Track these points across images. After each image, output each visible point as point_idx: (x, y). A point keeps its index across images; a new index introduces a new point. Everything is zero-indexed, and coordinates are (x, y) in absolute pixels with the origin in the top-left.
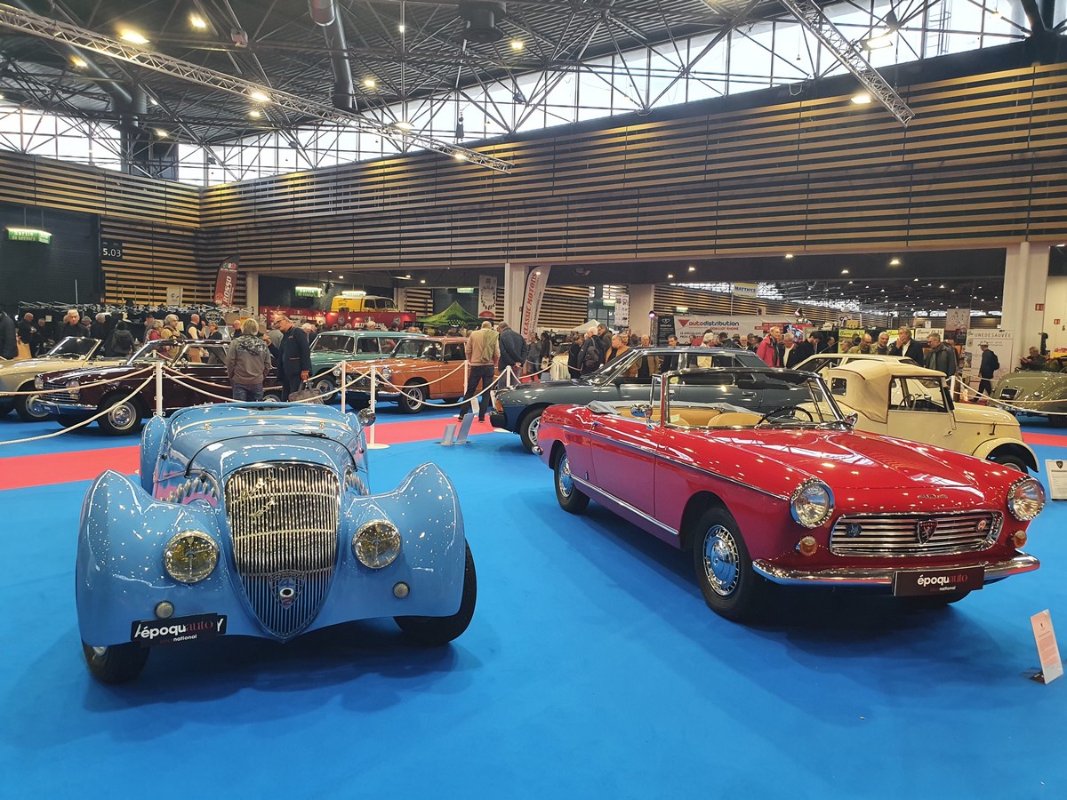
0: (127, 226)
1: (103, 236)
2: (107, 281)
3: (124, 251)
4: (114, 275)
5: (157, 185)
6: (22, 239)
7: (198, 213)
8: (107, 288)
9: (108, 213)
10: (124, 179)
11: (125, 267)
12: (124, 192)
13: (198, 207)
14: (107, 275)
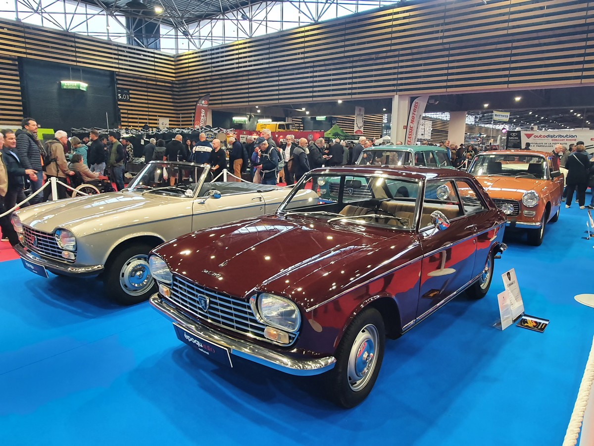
0: (132, 79)
1: (118, 86)
2: (122, 115)
3: (131, 96)
4: (126, 111)
5: (149, 52)
6: (70, 88)
7: (173, 71)
8: (122, 119)
9: (121, 71)
10: (129, 48)
11: (131, 106)
12: (130, 57)
13: (173, 67)
14: (122, 111)
